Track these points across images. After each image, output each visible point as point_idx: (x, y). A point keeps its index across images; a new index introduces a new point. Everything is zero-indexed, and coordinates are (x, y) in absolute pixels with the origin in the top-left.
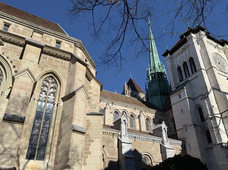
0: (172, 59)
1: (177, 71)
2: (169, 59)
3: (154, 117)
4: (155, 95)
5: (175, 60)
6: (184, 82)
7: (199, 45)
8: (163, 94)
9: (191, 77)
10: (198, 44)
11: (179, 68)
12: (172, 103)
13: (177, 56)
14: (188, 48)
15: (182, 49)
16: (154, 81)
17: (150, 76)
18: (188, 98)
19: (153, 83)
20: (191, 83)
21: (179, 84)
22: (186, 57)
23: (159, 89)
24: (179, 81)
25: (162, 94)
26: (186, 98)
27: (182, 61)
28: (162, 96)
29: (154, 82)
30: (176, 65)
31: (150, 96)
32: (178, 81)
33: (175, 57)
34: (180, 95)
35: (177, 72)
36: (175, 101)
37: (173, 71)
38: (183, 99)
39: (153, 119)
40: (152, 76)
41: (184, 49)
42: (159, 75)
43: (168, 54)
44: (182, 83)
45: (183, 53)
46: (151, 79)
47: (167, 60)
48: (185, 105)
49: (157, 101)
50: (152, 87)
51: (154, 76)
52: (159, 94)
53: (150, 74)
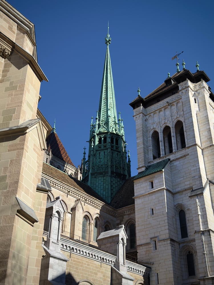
0: (145, 116)
1: (150, 139)
2: (141, 115)
4: (101, 173)
5: (150, 118)
6: (161, 160)
7: (197, 104)
8: (115, 175)
9: (174, 155)
11: (155, 135)
12: (135, 194)
13: (156, 113)
14: (177, 103)
15: (168, 102)
16: (102, 147)
17: (96, 135)
18: (167, 190)
19: (100, 150)
20: (172, 165)
21: (152, 163)
22: (170, 119)
23: (109, 164)
24: (152, 158)
25: (113, 174)
26: (164, 189)
27: (163, 123)
28: (114, 179)
29: (103, 150)
30: (152, 128)
31: (92, 174)
32: (151, 156)
33: (152, 114)
34: (152, 183)
35: (151, 141)
36: (142, 192)
38: (158, 190)
40: (100, 137)
41: (170, 104)
42: (113, 139)
43: (141, 104)
44: (158, 162)
45: (166, 110)
46: (98, 142)
47: (138, 114)
48: (159, 201)
49: (102, 186)
50: (97, 157)
51: (104, 139)
52: (109, 174)
53: (98, 133)
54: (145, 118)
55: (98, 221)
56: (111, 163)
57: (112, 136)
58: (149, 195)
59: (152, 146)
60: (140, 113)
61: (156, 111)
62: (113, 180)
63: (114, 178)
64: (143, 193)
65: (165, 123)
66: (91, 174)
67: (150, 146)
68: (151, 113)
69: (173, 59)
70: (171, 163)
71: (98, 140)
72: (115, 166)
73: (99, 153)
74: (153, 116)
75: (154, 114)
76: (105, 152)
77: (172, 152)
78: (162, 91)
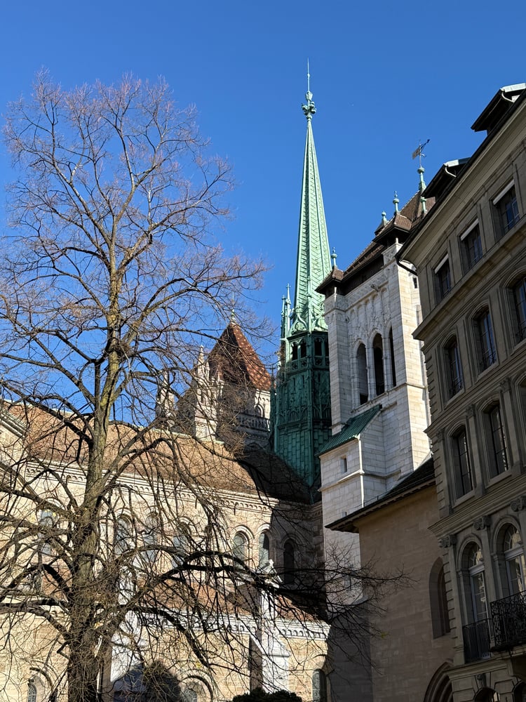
0: (345, 311)
1: (355, 360)
2: (334, 312)
3: (267, 527)
4: (295, 425)
6: (369, 407)
7: (418, 289)
8: (321, 424)
9: (387, 398)
10: (416, 287)
11: (361, 351)
12: (322, 484)
13: (360, 306)
15: (373, 287)
16: (299, 365)
17: (287, 342)
18: (365, 475)
19: (295, 373)
20: (384, 418)
21: (358, 413)
22: (381, 319)
23: (309, 403)
24: (358, 401)
25: (318, 423)
26: (359, 475)
27: (371, 328)
28: (321, 433)
29: (301, 372)
30: (356, 338)
31: (280, 429)
32: (357, 397)
33: (355, 308)
34: (345, 459)
35: (355, 366)
36: (332, 479)
37: (345, 361)
38: (352, 477)
39: (265, 532)
40: (294, 343)
41: (380, 288)
42: (320, 344)
43: (336, 288)
44: (366, 410)
45: (376, 299)
46: (291, 356)
47: (329, 312)
48: (353, 498)
49: (298, 452)
50: (290, 388)
51: (301, 347)
52: (309, 426)
53: (291, 335)
54: (344, 316)
55: (269, 536)
56: (314, 401)
57: (318, 339)
58: (339, 486)
59: (359, 374)
60: (332, 310)
61: (359, 301)
62: (319, 436)
63: (320, 431)
64: (332, 482)
65: (374, 329)
66: (278, 427)
67: (353, 377)
68: (353, 306)
69: (414, 156)
70: (383, 414)
71: (291, 351)
72: (322, 406)
73: (294, 379)
74: (358, 313)
75: (358, 308)
76: (303, 376)
77: (384, 391)
78: (363, 262)
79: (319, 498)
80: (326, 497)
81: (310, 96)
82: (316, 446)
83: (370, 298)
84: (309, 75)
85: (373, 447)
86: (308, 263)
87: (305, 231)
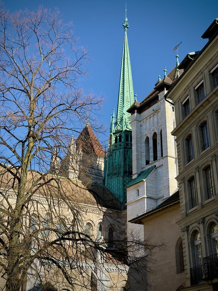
0: (140, 121)
1: (144, 144)
2: (135, 122)
3: (101, 221)
4: (115, 174)
5: (144, 123)
6: (150, 166)
7: (174, 112)
8: (128, 174)
9: (158, 162)
10: (173, 111)
11: (147, 140)
12: (127, 202)
13: (147, 119)
15: (153, 110)
16: (118, 146)
17: (113, 135)
18: (148, 198)
19: (116, 150)
20: (157, 172)
21: (145, 169)
22: (157, 126)
23: (122, 164)
24: (145, 163)
25: (126, 173)
26: (144, 198)
28: (127, 178)
29: (118, 149)
30: (145, 134)
31: (108, 175)
33: (145, 120)
34: (138, 190)
35: (144, 147)
36: (132, 199)
37: (140, 145)
38: (141, 199)
39: (100, 223)
40: (116, 136)
41: (156, 111)
42: (128, 136)
43: (136, 111)
44: (148, 168)
45: (155, 116)
46: (115, 142)
47: (133, 122)
48: (141, 208)
49: (116, 187)
50: (113, 157)
51: (119, 138)
52: (122, 174)
53: (114, 132)
54: (140, 124)
55: (102, 225)
56: (125, 163)
57: (127, 134)
58: (135, 202)
59: (146, 151)
60: (134, 121)
61: (147, 117)
62: (126, 179)
63: (127, 177)
64: (132, 201)
65: (153, 130)
66: (107, 175)
67: (143, 152)
68: (144, 119)
69: (174, 50)
70: (156, 170)
71: (115, 139)
72: (128, 165)
73: (116, 152)
74: (146, 122)
75: (146, 120)
76: (120, 151)
77: (157, 159)
78: (149, 99)
79: (125, 208)
80: (129, 208)
81: (127, 20)
82: (125, 184)
83: (152, 115)
84: (126, 10)
85: (151, 185)
86: (124, 98)
87: (122, 83)
